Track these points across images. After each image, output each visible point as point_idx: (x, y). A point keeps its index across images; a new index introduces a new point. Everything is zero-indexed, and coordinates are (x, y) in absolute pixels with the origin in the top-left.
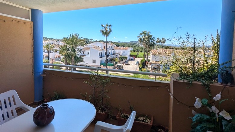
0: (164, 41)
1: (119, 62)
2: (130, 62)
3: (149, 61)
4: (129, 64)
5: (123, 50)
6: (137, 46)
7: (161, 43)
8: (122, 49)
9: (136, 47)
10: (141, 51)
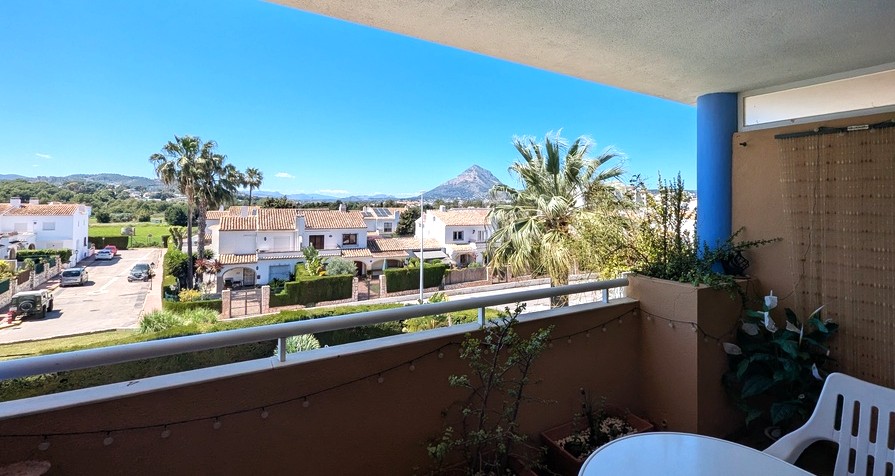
0: (255, 180)
1: (22, 278)
2: (91, 273)
3: (209, 258)
4: (92, 283)
5: (41, 220)
6: (113, 195)
7: (245, 186)
8: (35, 213)
9: (110, 199)
10: (141, 220)
